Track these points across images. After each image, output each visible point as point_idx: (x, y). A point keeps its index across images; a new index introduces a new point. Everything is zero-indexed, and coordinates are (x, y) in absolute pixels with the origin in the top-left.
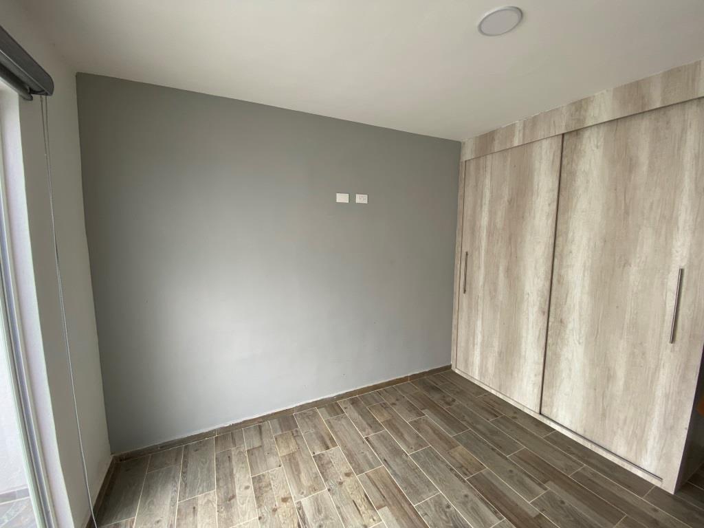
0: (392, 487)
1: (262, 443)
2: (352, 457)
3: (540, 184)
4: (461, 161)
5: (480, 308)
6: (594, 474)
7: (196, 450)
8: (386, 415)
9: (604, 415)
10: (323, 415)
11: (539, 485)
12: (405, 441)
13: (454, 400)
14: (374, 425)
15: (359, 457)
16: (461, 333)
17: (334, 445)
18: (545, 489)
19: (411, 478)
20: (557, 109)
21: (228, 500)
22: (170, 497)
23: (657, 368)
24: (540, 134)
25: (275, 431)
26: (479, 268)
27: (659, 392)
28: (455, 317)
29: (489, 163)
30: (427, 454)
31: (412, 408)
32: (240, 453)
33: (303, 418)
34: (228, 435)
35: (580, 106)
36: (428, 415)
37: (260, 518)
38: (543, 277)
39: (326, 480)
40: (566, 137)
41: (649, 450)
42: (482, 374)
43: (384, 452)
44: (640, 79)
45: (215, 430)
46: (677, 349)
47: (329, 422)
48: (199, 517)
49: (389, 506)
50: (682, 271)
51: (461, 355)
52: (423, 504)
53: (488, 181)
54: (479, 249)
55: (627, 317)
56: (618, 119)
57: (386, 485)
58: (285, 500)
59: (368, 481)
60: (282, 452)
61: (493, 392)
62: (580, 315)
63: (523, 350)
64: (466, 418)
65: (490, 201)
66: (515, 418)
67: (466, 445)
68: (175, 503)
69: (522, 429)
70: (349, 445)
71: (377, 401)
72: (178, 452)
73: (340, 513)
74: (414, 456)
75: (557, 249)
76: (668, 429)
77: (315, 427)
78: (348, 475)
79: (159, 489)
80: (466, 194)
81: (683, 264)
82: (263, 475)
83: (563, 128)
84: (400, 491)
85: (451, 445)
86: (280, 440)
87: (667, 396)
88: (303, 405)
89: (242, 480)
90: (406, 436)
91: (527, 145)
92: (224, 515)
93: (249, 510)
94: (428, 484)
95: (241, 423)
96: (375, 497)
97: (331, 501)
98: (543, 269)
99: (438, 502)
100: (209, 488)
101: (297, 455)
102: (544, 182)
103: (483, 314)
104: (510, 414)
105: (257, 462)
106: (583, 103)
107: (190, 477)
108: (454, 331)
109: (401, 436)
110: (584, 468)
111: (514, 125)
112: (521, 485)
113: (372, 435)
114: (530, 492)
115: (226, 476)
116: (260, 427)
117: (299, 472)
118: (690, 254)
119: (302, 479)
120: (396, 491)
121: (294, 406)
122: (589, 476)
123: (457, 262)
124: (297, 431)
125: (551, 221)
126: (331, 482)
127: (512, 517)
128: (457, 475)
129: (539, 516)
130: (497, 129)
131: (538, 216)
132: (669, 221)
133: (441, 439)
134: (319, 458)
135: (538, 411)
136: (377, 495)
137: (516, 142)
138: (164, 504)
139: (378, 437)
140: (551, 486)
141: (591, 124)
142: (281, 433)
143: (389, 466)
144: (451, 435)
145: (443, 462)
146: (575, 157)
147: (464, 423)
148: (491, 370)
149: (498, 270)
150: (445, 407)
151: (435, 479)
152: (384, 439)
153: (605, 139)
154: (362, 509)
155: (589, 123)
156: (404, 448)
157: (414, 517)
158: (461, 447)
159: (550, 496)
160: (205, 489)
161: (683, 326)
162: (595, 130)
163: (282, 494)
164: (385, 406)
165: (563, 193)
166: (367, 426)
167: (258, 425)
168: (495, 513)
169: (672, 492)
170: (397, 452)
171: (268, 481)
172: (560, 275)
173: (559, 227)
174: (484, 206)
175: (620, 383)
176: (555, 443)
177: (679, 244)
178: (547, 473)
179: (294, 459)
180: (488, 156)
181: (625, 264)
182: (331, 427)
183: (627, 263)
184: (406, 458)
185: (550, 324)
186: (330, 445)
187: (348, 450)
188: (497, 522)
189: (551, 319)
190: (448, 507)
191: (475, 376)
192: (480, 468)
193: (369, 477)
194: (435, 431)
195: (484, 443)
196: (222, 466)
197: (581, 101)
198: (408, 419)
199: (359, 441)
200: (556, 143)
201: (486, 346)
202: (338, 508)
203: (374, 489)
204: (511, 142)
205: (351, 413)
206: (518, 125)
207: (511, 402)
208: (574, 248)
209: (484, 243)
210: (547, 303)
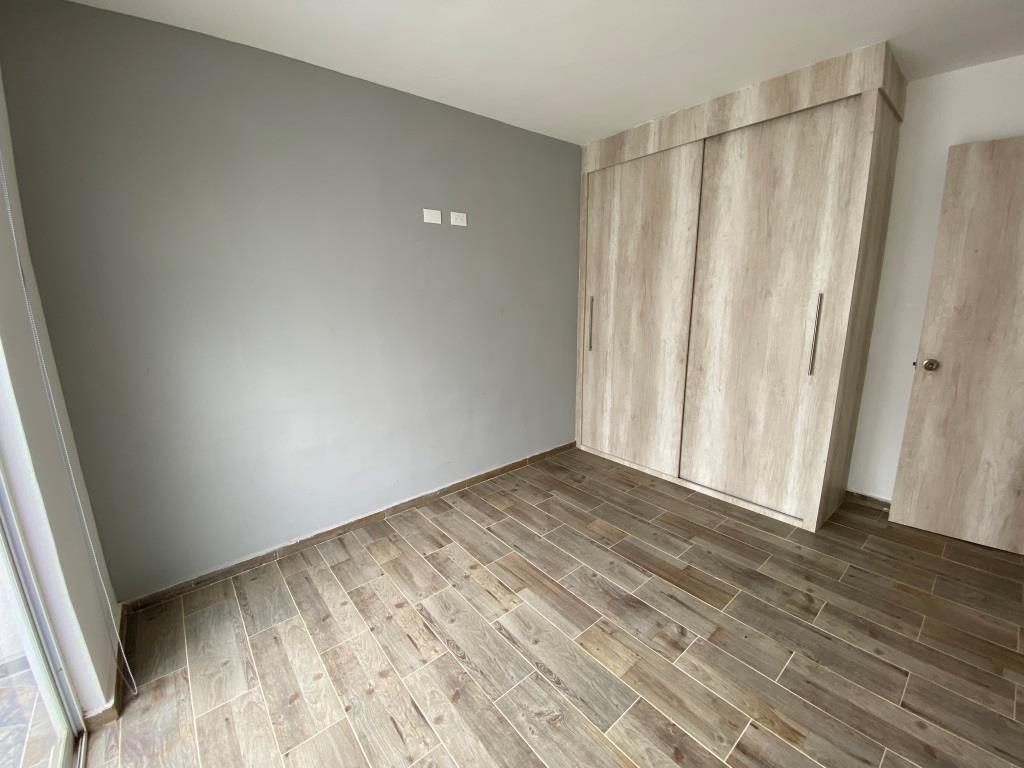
0: (530, 570)
1: (349, 555)
2: (475, 551)
3: (679, 203)
4: (582, 173)
5: (609, 366)
6: (736, 524)
7: (254, 579)
8: (507, 502)
9: (744, 463)
10: (427, 516)
11: (685, 541)
12: (534, 524)
13: (584, 477)
14: (495, 514)
15: (484, 549)
16: (587, 400)
17: (449, 541)
18: (691, 544)
19: (549, 557)
20: (698, 106)
21: (323, 620)
22: (233, 634)
23: (796, 403)
24: (679, 138)
25: (364, 541)
26: (608, 316)
27: (798, 430)
28: (579, 381)
29: (617, 177)
30: (563, 532)
31: (536, 491)
32: (321, 571)
33: (400, 521)
34: (296, 555)
35: (723, 103)
36: (557, 495)
37: (372, 629)
38: (681, 318)
39: (448, 577)
40: (707, 142)
41: (789, 491)
42: (613, 446)
43: (512, 538)
44: (788, 72)
45: (275, 552)
46: (815, 380)
47: (436, 520)
48: (286, 645)
49: (529, 587)
50: (821, 296)
51: (587, 428)
52: (567, 579)
53: (616, 201)
54: (607, 291)
55: (768, 353)
56: (763, 122)
57: (522, 569)
58: (399, 606)
59: (500, 569)
60: (381, 560)
61: (627, 464)
62: (721, 359)
63: (659, 408)
64: (601, 492)
65: (619, 228)
66: (653, 486)
67: (603, 518)
68: (244, 640)
69: (662, 495)
70: (468, 539)
71: (493, 491)
72: (226, 585)
73: (474, 605)
74: (548, 537)
75: (697, 284)
76: (808, 465)
77: (419, 528)
78: (473, 567)
79: (213, 629)
80: (590, 220)
81: (822, 289)
82: (363, 588)
83: (706, 132)
84: (539, 571)
85: (587, 520)
86: (374, 549)
87: (806, 432)
88: (397, 506)
89: (335, 599)
90: (535, 519)
91: (664, 152)
92: (322, 635)
93: (355, 625)
94: (569, 560)
95: (312, 538)
96: (510, 581)
97: (459, 595)
98: (681, 310)
99: (583, 573)
100: (290, 613)
101: (403, 561)
102: (683, 201)
103: (612, 373)
104: (647, 483)
105: (349, 577)
106: (728, 100)
107: (255, 609)
108: (578, 399)
109: (529, 520)
110: (727, 521)
111: (648, 125)
112: (667, 544)
113: (494, 525)
114: (677, 549)
115: (308, 597)
116: (341, 540)
117: (411, 577)
118: (830, 277)
119: (417, 583)
120: (534, 572)
121: (385, 508)
122: (733, 526)
123: (581, 311)
124: (395, 536)
125: (690, 250)
126: (455, 578)
127: (661, 573)
128: (599, 547)
129: (688, 568)
130: (627, 131)
131: (676, 243)
132: (811, 241)
133: (575, 516)
134: (432, 558)
135: (676, 475)
136: (514, 580)
137: (651, 148)
138: (226, 643)
139: (503, 525)
140: (696, 541)
141: (735, 127)
142: (372, 542)
143: (521, 551)
144: (586, 511)
145: (581, 537)
146: (717, 169)
147: (599, 498)
148: (623, 438)
149: (630, 316)
150: (575, 485)
151: (576, 554)
152: (509, 526)
153: (749, 148)
154: (499, 595)
155: (734, 125)
156: (534, 531)
157: (559, 591)
158: (599, 521)
159: (696, 549)
160: (284, 616)
161: (821, 355)
162: (738, 134)
163: (395, 600)
164: (504, 494)
165: (703, 214)
166: (486, 517)
167: (339, 537)
168: (644, 572)
169: (814, 531)
170: (528, 536)
171: (370, 592)
172: (700, 315)
173: (699, 257)
174: (612, 236)
175: (760, 428)
176: (696, 502)
177: (819, 267)
178: (691, 530)
179: (400, 564)
180: (616, 167)
181: (766, 294)
182: (441, 525)
183: (768, 293)
184: (538, 540)
185: (689, 373)
186: (443, 542)
187: (467, 544)
188: (647, 580)
189: (690, 368)
190: (595, 575)
191: (605, 450)
192: (623, 535)
193: (501, 566)
194: (568, 509)
195: (623, 513)
196: (299, 590)
197: (724, 97)
198: (534, 503)
199: (480, 533)
200: (696, 150)
201: (617, 411)
202: (469, 600)
203: (509, 576)
204: (645, 147)
205: (462, 507)
206: (652, 125)
207: (648, 471)
208: (715, 280)
209: (613, 284)
210: (686, 348)
